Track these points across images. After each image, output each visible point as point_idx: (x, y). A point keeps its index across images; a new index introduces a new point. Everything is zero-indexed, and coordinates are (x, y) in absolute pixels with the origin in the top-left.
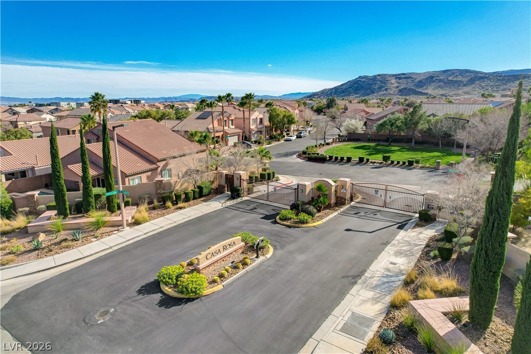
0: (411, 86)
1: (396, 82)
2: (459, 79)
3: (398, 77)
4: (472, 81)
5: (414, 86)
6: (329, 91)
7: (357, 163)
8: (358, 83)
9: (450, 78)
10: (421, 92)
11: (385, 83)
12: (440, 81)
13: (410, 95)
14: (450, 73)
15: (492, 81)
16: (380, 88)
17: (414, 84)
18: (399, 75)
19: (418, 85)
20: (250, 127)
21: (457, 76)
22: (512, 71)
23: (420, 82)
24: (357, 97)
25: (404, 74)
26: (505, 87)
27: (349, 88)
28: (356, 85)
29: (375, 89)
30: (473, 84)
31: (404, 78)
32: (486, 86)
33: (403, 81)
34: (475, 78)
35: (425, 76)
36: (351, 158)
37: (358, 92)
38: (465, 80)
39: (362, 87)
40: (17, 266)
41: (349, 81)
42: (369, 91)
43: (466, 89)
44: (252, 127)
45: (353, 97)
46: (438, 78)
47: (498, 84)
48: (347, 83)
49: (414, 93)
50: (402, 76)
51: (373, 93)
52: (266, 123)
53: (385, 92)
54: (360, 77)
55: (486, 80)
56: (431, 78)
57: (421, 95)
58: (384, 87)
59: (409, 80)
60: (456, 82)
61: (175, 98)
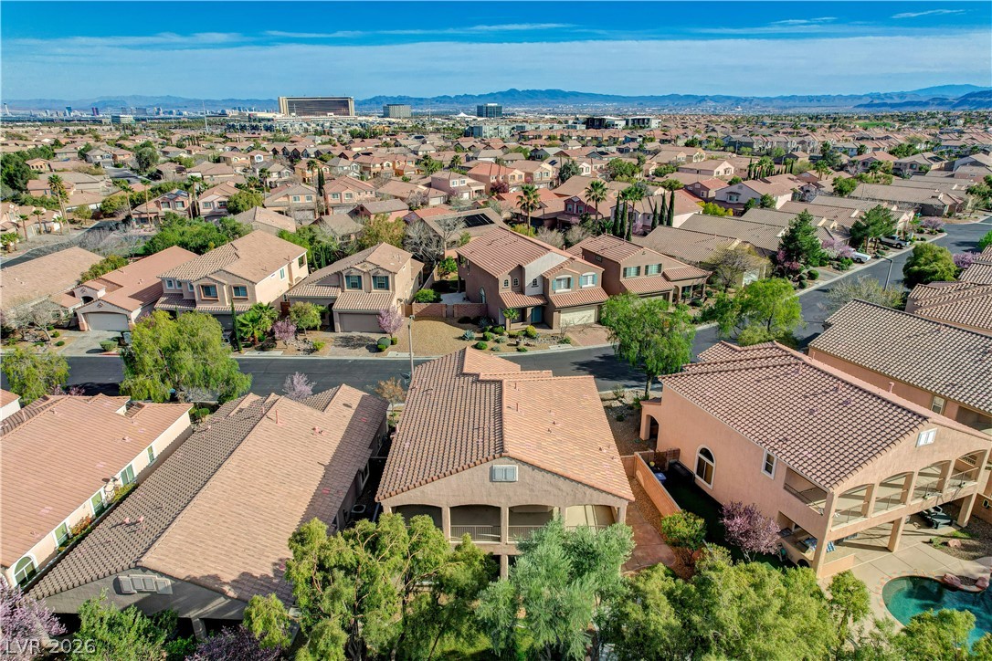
61: (902, 95)
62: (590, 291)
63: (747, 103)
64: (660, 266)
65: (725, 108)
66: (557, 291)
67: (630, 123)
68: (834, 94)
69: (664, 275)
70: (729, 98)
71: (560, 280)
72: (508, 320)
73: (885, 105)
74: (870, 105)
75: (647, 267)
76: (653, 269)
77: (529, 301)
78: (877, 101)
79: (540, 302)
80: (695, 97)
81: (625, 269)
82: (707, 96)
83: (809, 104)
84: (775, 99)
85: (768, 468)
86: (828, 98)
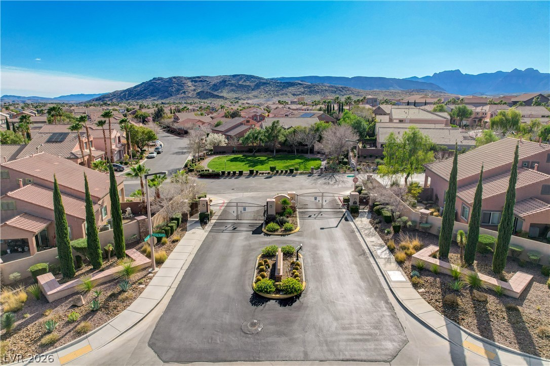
0: (207, 89)
1: (192, 85)
2: (247, 84)
3: (194, 80)
4: (258, 86)
5: (210, 89)
6: (121, 93)
7: (249, 175)
8: (153, 85)
9: (240, 83)
10: (218, 96)
11: (181, 86)
12: (232, 85)
13: (208, 98)
14: (238, 77)
15: (272, 87)
16: (178, 91)
17: (209, 87)
18: (194, 78)
20: (111, 147)
21: (245, 81)
22: (283, 78)
23: (215, 85)
24: (155, 100)
25: (198, 77)
26: (283, 92)
27: (144, 90)
28: (151, 88)
29: (173, 92)
30: (259, 88)
31: (199, 82)
32: (269, 91)
33: (199, 84)
34: (260, 84)
35: (218, 79)
36: (242, 171)
37: (155, 94)
38: (252, 85)
39: (159, 90)
40: (101, 329)
41: (143, 83)
42: (166, 93)
43: (255, 93)
44: (114, 147)
45: (150, 100)
46: (230, 82)
47: (277, 89)
48: (141, 84)
49: (211, 96)
50: (197, 79)
51: (171, 95)
52: (124, 141)
53: (183, 95)
54: (154, 79)
55: (268, 85)
56: (225, 83)
57: (218, 98)
58: (181, 90)
59: (205, 84)
60: (246, 86)
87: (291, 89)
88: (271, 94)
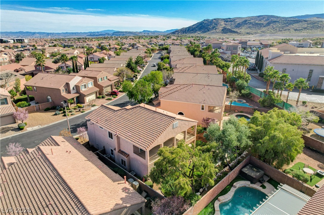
1: (224, 24)
2: (261, 23)
3: (226, 20)
8: (202, 24)
9: (257, 22)
10: (234, 31)
11: (216, 24)
12: (250, 23)
13: (227, 33)
15: (280, 24)
16: (213, 28)
18: (227, 19)
19: (237, 26)
23: (239, 24)
25: (230, 19)
26: (287, 28)
27: (197, 27)
28: (201, 26)
29: (210, 28)
31: (230, 21)
32: (276, 27)
33: (229, 23)
37: (201, 30)
39: (204, 27)
42: (206, 29)
43: (264, 29)
46: (249, 21)
47: (283, 26)
48: (197, 24)
49: (230, 31)
50: (228, 20)
51: (209, 31)
53: (214, 31)
54: (204, 20)
55: (277, 23)
56: (245, 22)
57: (234, 33)
58: (215, 27)
59: (233, 23)
60: (260, 24)
61: (98, 32)
62: (92, 88)
63: (52, 35)
64: (107, 77)
65: (44, 36)
66: (83, 90)
67: (16, 41)
68: (79, 32)
69: (108, 79)
70: (44, 33)
71: (82, 86)
72: (69, 104)
73: (94, 35)
74: (91, 35)
75: (104, 77)
76: (105, 78)
77: (73, 95)
78: (92, 34)
79: (78, 95)
80: (31, 33)
81: (98, 79)
82: (35, 32)
83: (72, 35)
84: (61, 33)
85: (203, 109)
86: (78, 33)
87: (296, 26)
88: (276, 30)
